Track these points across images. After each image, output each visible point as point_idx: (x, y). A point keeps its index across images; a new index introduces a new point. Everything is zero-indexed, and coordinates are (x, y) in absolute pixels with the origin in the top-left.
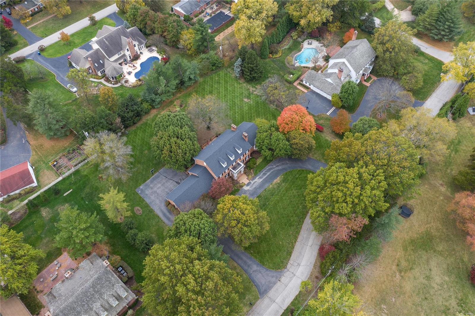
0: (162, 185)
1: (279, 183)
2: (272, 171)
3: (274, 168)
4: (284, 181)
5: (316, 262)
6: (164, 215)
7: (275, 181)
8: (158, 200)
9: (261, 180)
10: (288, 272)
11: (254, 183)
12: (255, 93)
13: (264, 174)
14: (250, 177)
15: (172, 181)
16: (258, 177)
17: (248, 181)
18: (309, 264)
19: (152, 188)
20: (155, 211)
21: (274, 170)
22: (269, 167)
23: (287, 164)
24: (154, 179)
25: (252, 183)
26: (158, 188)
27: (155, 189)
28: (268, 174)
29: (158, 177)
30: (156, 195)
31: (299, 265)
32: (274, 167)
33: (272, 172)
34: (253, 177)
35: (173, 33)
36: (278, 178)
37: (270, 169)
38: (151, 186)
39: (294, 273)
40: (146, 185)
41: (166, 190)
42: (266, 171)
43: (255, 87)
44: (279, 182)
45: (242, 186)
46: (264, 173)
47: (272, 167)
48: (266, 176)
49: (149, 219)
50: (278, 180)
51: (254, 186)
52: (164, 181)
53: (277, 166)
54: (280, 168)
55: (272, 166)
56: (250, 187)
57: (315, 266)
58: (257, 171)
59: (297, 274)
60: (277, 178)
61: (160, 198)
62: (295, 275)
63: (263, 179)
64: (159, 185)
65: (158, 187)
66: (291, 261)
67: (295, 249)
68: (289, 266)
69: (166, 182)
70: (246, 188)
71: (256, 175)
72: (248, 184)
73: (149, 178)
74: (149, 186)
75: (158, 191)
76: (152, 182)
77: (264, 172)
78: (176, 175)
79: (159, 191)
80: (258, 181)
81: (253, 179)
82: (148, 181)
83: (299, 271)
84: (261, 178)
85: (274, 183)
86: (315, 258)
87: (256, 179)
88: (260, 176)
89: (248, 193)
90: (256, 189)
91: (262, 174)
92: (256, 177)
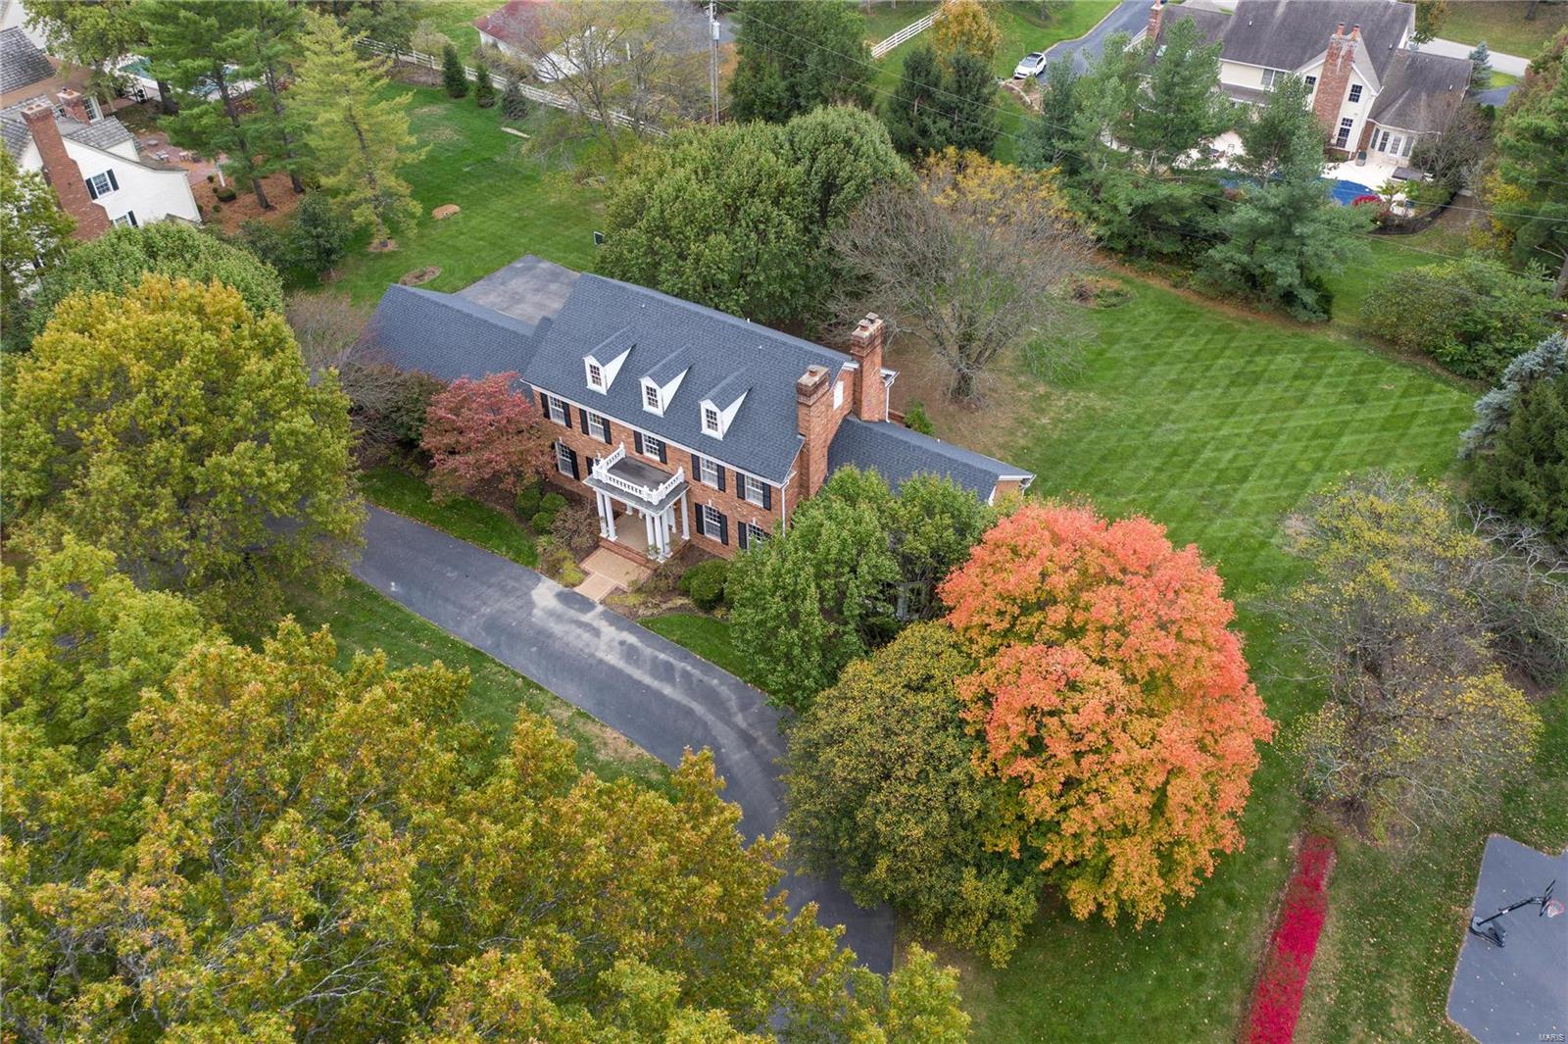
2: (699, 709)
3: (726, 717)
7: (610, 734)
9: (613, 659)
11: (582, 625)
13: (666, 672)
14: (636, 601)
16: (632, 639)
17: (598, 598)
19: (539, 290)
21: (710, 718)
22: (724, 691)
25: (587, 618)
26: (538, 305)
27: (534, 298)
28: (667, 690)
32: (739, 719)
33: (689, 712)
34: (635, 616)
36: (637, 749)
37: (712, 699)
38: (554, 286)
40: (557, 275)
42: (686, 675)
45: (554, 571)
46: (669, 668)
47: (733, 704)
48: (647, 680)
51: (557, 629)
53: (748, 740)
55: (745, 708)
56: (551, 613)
58: (686, 627)
60: (634, 741)
63: (621, 664)
65: (548, 302)
70: (545, 593)
71: (648, 627)
72: (572, 599)
74: (554, 282)
77: (680, 665)
80: (608, 644)
81: (615, 618)
84: (630, 654)
85: (592, 729)
87: (620, 629)
88: (648, 651)
89: (508, 604)
90: (541, 640)
91: (662, 656)
92: (631, 629)
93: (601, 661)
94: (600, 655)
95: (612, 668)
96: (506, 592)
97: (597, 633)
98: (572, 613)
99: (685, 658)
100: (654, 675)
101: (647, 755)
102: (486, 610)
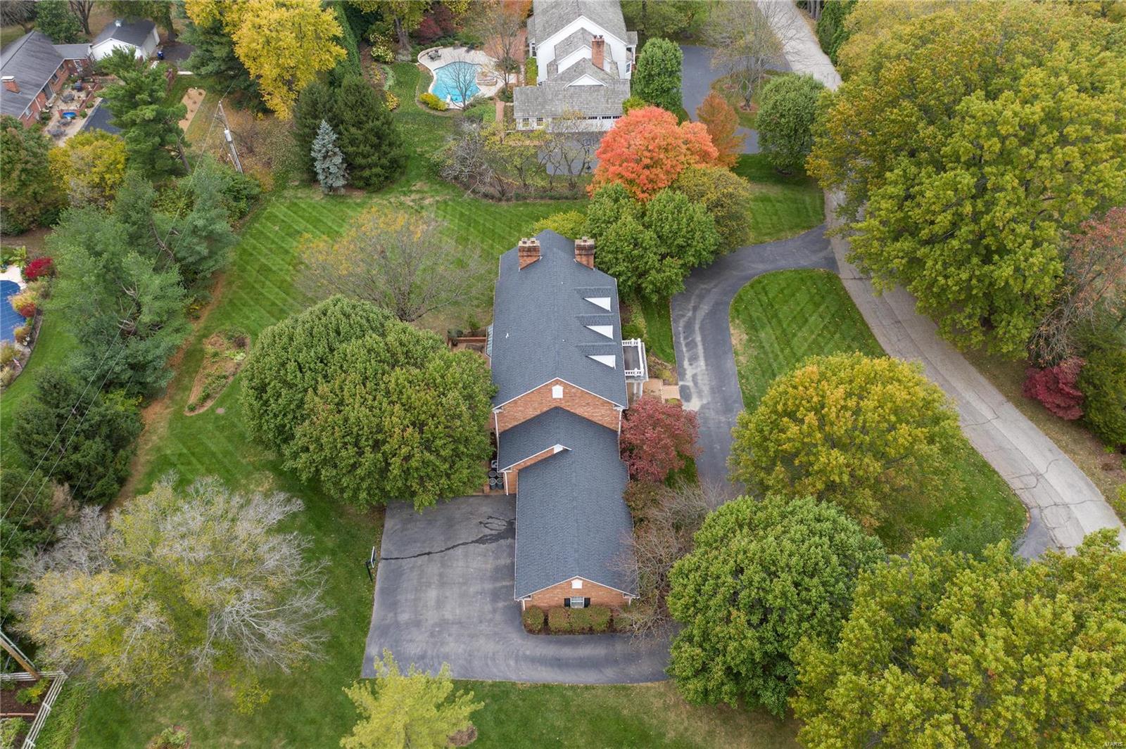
0: (443, 584)
1: (750, 340)
2: (697, 327)
3: (693, 319)
4: (753, 327)
5: (1057, 442)
6: (559, 663)
7: (734, 342)
8: (482, 641)
9: (702, 363)
10: (1046, 512)
11: (696, 383)
12: (427, 202)
13: (691, 345)
14: (667, 374)
15: (460, 550)
16: (686, 363)
17: (676, 388)
18: (1048, 454)
19: (418, 624)
20: (513, 677)
21: (698, 322)
22: (682, 323)
23: (709, 291)
24: (391, 592)
25: (690, 384)
26: (440, 604)
27: (431, 617)
28: (698, 339)
29: (395, 577)
30: (454, 629)
31: (1038, 476)
32: (690, 314)
33: (701, 328)
34: (673, 370)
35: (19, 166)
36: (732, 332)
37: (689, 327)
38: (404, 617)
39: (1057, 501)
40: (384, 631)
41: (472, 590)
42: (685, 338)
43: (411, 192)
44: (745, 337)
46: (687, 346)
47: (686, 319)
48: (700, 347)
49: (525, 723)
50: (737, 336)
51: (706, 390)
52: (433, 569)
53: (695, 309)
54: (705, 308)
55: (683, 316)
56: (700, 397)
57: (1066, 449)
58: (663, 351)
59: (1067, 500)
60: (730, 335)
61: (483, 627)
62: (1066, 506)
63: (701, 359)
64: (432, 594)
65: (432, 603)
66: (1016, 484)
67: (979, 450)
68: (1025, 497)
69: (443, 565)
71: (675, 361)
72: (685, 394)
73: (370, 604)
74: (397, 624)
75: (448, 616)
76: (393, 606)
77: (683, 342)
78: (450, 524)
79: (452, 611)
80: (695, 369)
81: (682, 375)
82: (377, 614)
83: (1058, 489)
84: (693, 359)
85: (738, 347)
86: (1041, 433)
87: (685, 370)
88: (687, 355)
89: (711, 414)
90: (716, 390)
91: (684, 349)
92: (681, 366)
93: (707, 365)
94: (704, 368)
95: (706, 359)
96: (706, 420)
97: (694, 376)
98: (693, 390)
99: (679, 343)
100: (696, 345)
101: (731, 328)
102: (723, 419)
